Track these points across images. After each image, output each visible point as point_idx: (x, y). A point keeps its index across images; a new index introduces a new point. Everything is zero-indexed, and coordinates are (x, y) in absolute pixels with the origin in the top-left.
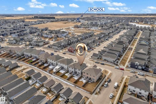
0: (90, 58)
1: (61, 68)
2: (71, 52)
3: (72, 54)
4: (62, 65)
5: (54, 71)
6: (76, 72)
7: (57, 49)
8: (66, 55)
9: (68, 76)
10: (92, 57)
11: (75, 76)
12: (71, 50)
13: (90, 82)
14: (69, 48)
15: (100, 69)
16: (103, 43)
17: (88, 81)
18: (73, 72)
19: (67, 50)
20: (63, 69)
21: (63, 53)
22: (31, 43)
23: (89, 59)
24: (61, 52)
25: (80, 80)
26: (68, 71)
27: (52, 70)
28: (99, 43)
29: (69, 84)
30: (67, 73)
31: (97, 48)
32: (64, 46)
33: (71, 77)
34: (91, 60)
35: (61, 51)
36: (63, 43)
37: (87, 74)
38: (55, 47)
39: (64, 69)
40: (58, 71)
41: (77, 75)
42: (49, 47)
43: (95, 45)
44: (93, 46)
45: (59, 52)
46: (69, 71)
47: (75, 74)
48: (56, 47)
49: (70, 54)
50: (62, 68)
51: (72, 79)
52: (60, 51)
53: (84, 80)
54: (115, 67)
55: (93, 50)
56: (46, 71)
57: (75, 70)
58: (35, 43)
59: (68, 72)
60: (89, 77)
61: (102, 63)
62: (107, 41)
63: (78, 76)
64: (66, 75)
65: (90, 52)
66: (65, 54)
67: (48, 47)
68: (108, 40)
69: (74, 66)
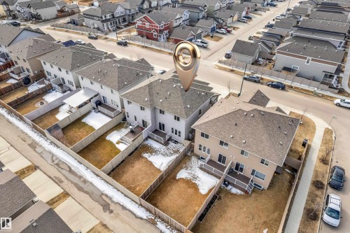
0: (220, 62)
1: (93, 104)
2: (149, 37)
3: (153, 46)
4: (96, 87)
5: (62, 116)
6: (162, 126)
7: (98, 29)
8: (129, 48)
9: (122, 147)
10: (228, 56)
11: (155, 145)
12: (149, 30)
13: (234, 190)
14: (139, 23)
15: (278, 109)
16: (260, 15)
17: (226, 183)
18: (144, 123)
19: (135, 33)
20: (100, 108)
21: (120, 44)
22: (11, 8)
23: (217, 63)
24: (112, 40)
25: (182, 174)
26: (124, 119)
27: (55, 110)
28: (247, 13)
29: (117, 197)
30: (118, 127)
31: (241, 26)
32: (124, 21)
33: (137, 152)
34: (225, 69)
35: (113, 36)
36: (119, 8)
37: (221, 143)
38: (91, 21)
39: (106, 111)
40: (78, 116)
41: (166, 144)
42: (74, 22)
43: (236, 18)
44: (229, 20)
45: (106, 38)
46: (130, 119)
47: (155, 136)
48: (97, 24)
49: (143, 47)
50: (99, 103)
51: (137, 167)
52: (107, 36)
53: (200, 174)
54: (338, 101)
55: (229, 32)
56: (21, 119)
57: (154, 118)
58: (27, 10)
59: (122, 123)
60: (233, 157)
61: (275, 80)
62: (272, 9)
63: (172, 144)
64: (114, 137)
65: (221, 38)
66: (125, 44)
67: (70, 23)
68: (275, 6)
69: (151, 94)
